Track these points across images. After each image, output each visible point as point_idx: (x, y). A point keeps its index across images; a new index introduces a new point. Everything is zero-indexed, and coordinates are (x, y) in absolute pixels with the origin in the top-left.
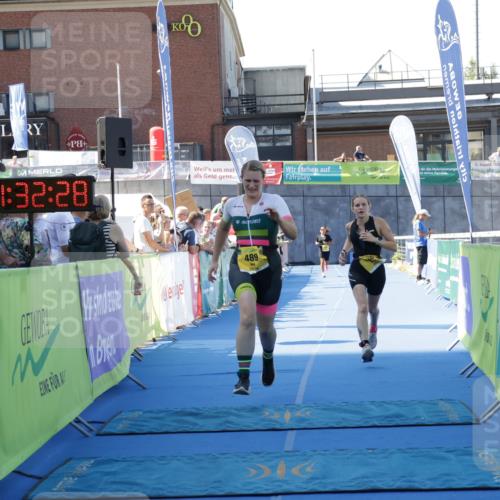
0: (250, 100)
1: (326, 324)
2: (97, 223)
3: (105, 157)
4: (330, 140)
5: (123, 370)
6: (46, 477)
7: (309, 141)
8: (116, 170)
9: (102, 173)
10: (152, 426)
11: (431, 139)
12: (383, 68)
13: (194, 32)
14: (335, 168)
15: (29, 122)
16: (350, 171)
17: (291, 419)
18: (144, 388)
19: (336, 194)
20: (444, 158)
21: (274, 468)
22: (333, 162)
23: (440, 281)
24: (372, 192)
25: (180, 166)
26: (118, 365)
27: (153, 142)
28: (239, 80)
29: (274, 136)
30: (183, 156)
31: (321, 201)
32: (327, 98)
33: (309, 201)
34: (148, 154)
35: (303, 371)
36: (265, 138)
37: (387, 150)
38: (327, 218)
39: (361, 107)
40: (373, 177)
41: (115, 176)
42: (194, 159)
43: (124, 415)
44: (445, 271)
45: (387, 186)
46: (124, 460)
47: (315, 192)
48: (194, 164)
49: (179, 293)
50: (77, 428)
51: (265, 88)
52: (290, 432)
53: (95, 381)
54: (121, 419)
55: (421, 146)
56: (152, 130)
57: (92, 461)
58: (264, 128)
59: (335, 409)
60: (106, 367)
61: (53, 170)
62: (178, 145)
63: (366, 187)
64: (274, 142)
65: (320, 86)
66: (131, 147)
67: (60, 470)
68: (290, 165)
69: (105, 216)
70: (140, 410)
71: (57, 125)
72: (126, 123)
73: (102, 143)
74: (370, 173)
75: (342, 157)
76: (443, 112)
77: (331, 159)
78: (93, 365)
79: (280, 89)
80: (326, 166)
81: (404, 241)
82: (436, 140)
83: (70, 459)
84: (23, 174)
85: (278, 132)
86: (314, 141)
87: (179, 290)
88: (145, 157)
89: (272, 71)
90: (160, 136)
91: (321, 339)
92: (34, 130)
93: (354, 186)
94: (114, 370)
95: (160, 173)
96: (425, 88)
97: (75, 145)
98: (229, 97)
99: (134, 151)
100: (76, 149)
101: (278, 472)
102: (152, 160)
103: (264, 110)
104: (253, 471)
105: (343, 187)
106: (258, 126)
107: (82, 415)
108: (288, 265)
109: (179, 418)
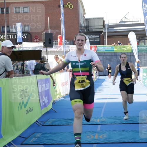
0: (87, 27)
1: (109, 93)
2: (42, 64)
3: (45, 44)
4: (111, 39)
5: (50, 107)
6: (28, 138)
7: (105, 39)
8: (48, 48)
9: (44, 49)
10: (59, 123)
11: (141, 39)
12: (127, 18)
13: (71, 8)
14: (112, 47)
15: (23, 34)
16: (117, 48)
17: (99, 121)
18: (56, 112)
19: (112, 55)
20: (145, 44)
21: (94, 136)
22: (112, 46)
23: (144, 81)
25: (67, 47)
26: (49, 105)
27: (59, 40)
28: (84, 21)
29: (94, 38)
30: (67, 44)
31: (108, 57)
32: (110, 27)
33: (105, 57)
34: (57, 43)
35: (103, 107)
36: (92, 38)
37: (127, 42)
38: (110, 62)
39: (120, 29)
40: (124, 50)
41: (48, 50)
42: (71, 45)
43: (50, 120)
44: (145, 78)
45: (128, 53)
46: (51, 133)
48: (71, 46)
49: (66, 84)
50: (36, 124)
51: (92, 24)
52: (99, 125)
53: (42, 110)
54: (50, 121)
55: (138, 41)
56: (59, 36)
57: (41, 133)
58: (91, 36)
59: (112, 119)
60: (45, 106)
61: (30, 48)
62: (66, 41)
64: (94, 40)
65: (108, 23)
66: (52, 42)
67: (32, 136)
68: (99, 47)
69: (45, 62)
70: (55, 118)
71: (31, 35)
72: (51, 34)
73: (44, 40)
74: (123, 49)
75: (114, 44)
76: (144, 30)
77: (111, 45)
78: (42, 105)
79: (96, 24)
80: (110, 47)
82: (142, 39)
83: (35, 133)
84: (21, 49)
85: (95, 37)
86: (106, 39)
87: (66, 83)
88: (56, 44)
89: (94, 19)
90: (61, 38)
91: (108, 98)
92: (24, 36)
93: (118, 53)
94: (48, 107)
95: (61, 49)
96: (139, 24)
97: (36, 41)
98: (81, 27)
99: (53, 42)
100: (36, 42)
101: (96, 137)
102: (58, 45)
103: (91, 30)
104: (88, 137)
105: (115, 53)
106: (89, 35)
107: (38, 120)
108: (98, 76)
109: (66, 121)
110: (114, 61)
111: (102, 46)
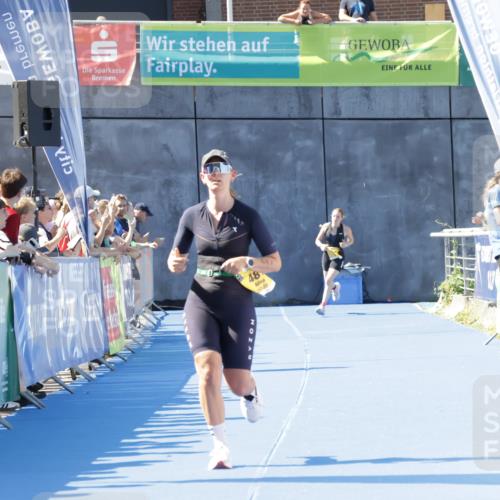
14: (283, 42)
19: (284, 112)
22: (276, 26)
24: (384, 108)
31: (243, 131)
40: (387, 66)
45: (424, 91)
47: (226, 107)
63: (367, 91)
68: (157, 33)
74: (379, 55)
75: (300, 11)
77: (270, 16)
80: (257, 37)
81: (470, 240)
93: (336, 91)
105: (304, 93)
108: (154, 309)
110: (300, 165)
111: (191, 24)
